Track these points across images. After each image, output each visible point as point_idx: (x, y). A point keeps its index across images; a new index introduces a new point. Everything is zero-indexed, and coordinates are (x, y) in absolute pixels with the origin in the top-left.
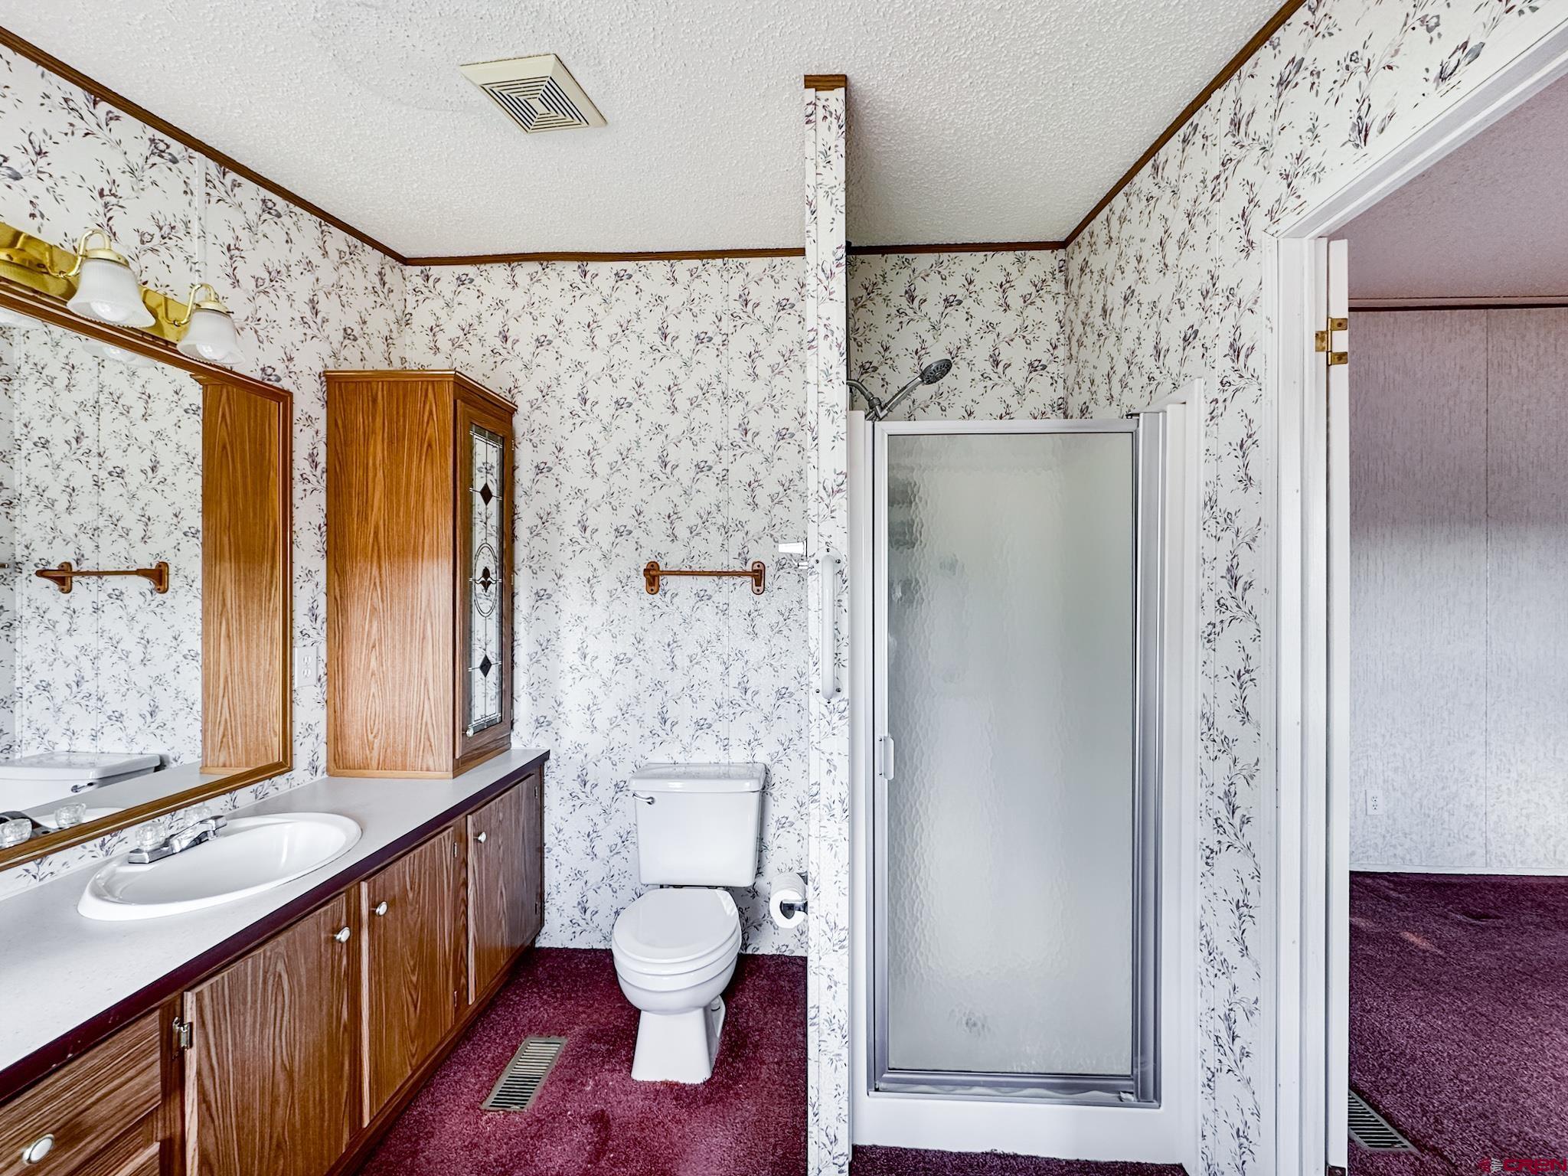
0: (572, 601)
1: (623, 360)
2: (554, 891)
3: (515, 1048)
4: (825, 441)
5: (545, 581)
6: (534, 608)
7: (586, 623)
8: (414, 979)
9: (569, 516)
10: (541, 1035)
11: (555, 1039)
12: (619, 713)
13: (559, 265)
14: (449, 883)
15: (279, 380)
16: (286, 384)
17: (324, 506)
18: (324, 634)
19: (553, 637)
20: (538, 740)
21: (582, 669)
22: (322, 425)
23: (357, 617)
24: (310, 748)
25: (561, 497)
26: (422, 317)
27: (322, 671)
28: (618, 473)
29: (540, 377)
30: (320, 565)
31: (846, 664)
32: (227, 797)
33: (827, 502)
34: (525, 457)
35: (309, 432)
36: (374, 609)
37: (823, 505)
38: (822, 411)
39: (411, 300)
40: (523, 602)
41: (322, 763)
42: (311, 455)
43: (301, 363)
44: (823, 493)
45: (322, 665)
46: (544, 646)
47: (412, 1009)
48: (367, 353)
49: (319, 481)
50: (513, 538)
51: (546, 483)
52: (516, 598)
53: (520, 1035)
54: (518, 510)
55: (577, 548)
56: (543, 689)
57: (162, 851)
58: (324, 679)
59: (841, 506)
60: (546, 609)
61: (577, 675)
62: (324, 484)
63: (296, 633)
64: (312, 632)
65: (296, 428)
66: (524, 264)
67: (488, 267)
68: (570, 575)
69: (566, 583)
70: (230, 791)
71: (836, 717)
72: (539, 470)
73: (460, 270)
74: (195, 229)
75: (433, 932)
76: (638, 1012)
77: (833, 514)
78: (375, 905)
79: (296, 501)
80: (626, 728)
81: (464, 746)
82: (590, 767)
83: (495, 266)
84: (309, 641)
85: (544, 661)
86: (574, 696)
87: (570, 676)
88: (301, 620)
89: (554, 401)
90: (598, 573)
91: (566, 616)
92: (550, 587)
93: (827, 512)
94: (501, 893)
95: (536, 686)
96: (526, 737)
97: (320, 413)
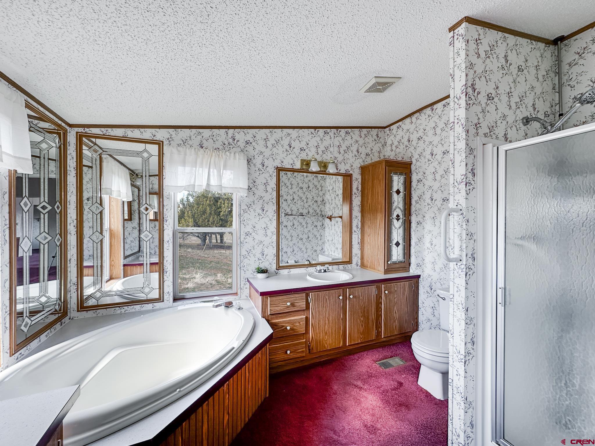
0: (428, 225)
1: (446, 136)
2: (421, 322)
3: (392, 357)
4: (457, 164)
5: (420, 218)
6: (417, 227)
7: (432, 233)
8: (362, 319)
9: (427, 196)
10: (400, 358)
11: (404, 361)
12: (443, 267)
13: (424, 111)
14: (374, 300)
15: (349, 172)
16: (351, 172)
17: (360, 200)
18: (360, 232)
19: (422, 237)
20: (417, 271)
21: (431, 249)
22: (360, 180)
23: (366, 228)
24: (356, 259)
25: (425, 189)
26: (389, 142)
27: (359, 241)
28: (444, 178)
29: (419, 150)
30: (359, 215)
31: (464, 250)
32: (337, 266)
33: (458, 187)
34: (415, 178)
35: (357, 182)
36: (369, 226)
37: (456, 189)
38: (456, 152)
39: (386, 138)
40: (413, 225)
41: (359, 264)
42: (357, 188)
43: (355, 166)
44: (456, 184)
45: (359, 240)
46: (419, 240)
47: (361, 327)
48: (373, 158)
49: (359, 194)
50: (410, 204)
51: (421, 185)
52: (411, 224)
53: (396, 355)
54: (412, 195)
55: (430, 207)
56: (419, 254)
57: (320, 271)
58: (360, 243)
59: (463, 188)
60: (420, 228)
61: (430, 251)
62: (360, 194)
63: (353, 231)
64: (357, 231)
65: (353, 182)
66: (414, 115)
67: (404, 120)
68: (427, 216)
69: (426, 219)
70: (338, 265)
71: (460, 271)
72: (418, 181)
73: (397, 124)
74: (332, 145)
75: (368, 310)
76: (421, 364)
77: (460, 192)
78: (350, 295)
79: (353, 200)
80: (446, 272)
81: (387, 266)
82: (433, 284)
83: (406, 119)
84: (356, 233)
85: (419, 245)
86: (429, 258)
87: (427, 251)
88: (354, 228)
89: (423, 157)
90: (436, 215)
91: (426, 230)
92: (421, 220)
93: (457, 191)
94: (396, 312)
95: (417, 253)
96: (414, 269)
97: (360, 177)
